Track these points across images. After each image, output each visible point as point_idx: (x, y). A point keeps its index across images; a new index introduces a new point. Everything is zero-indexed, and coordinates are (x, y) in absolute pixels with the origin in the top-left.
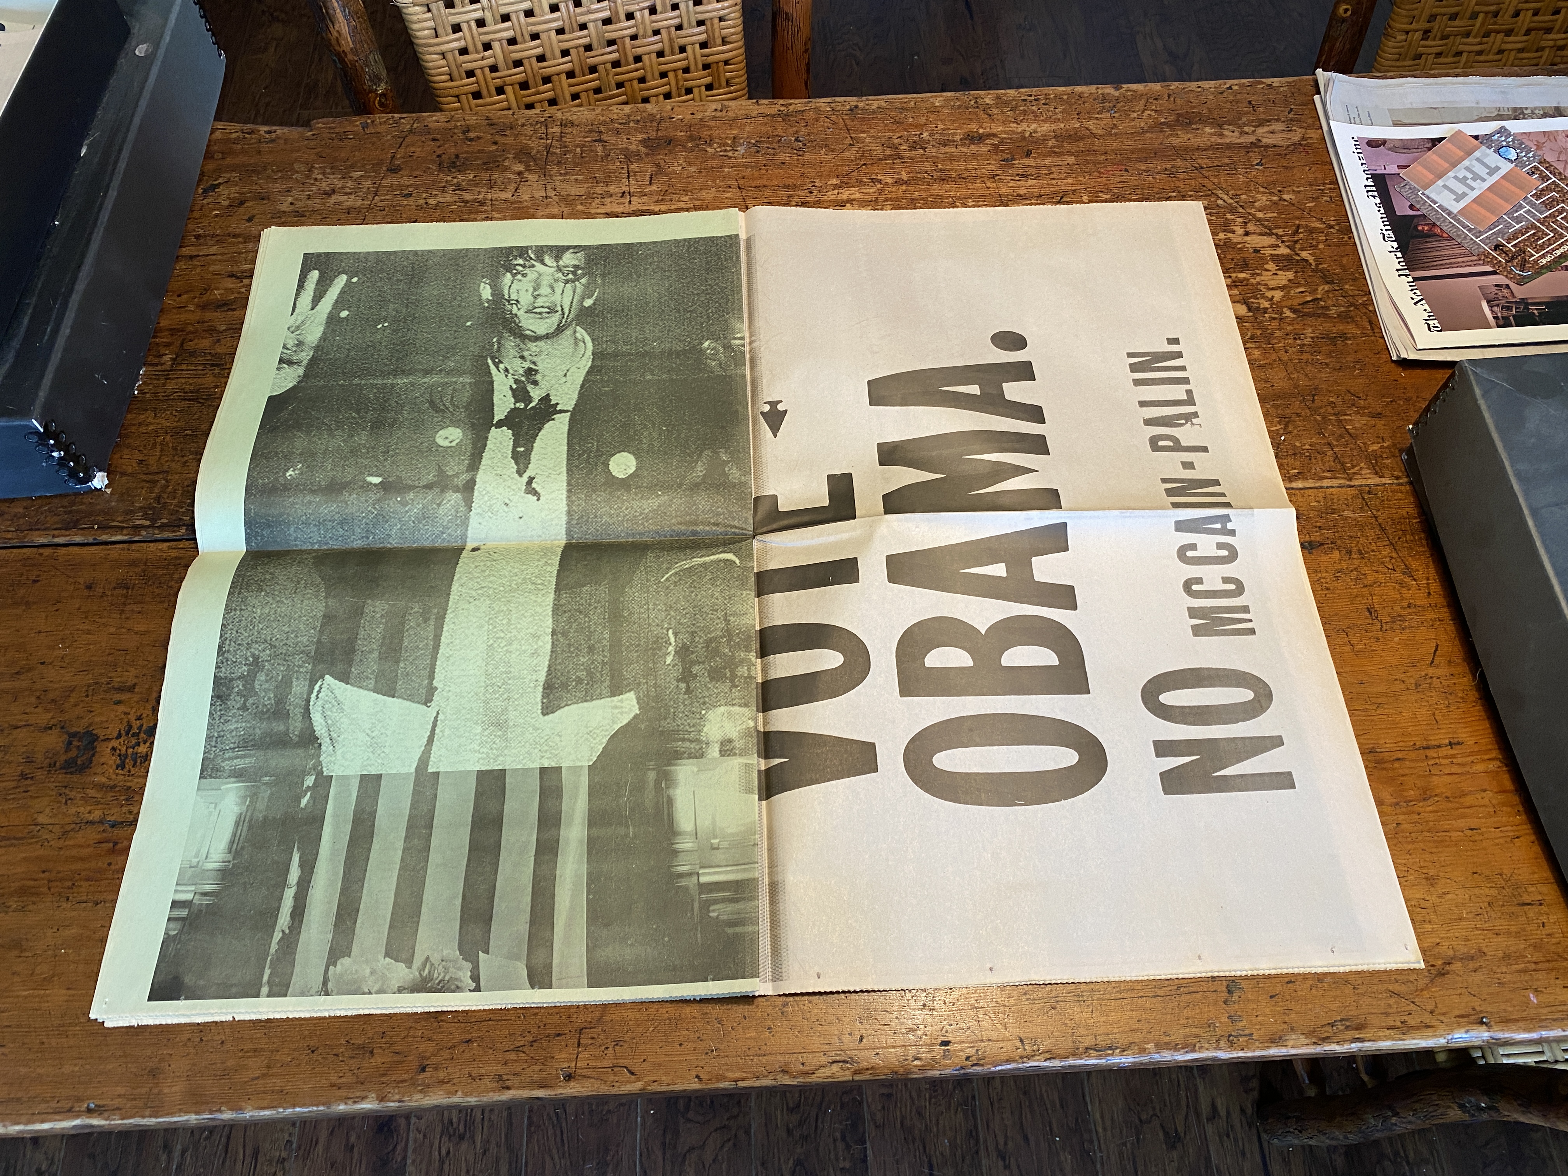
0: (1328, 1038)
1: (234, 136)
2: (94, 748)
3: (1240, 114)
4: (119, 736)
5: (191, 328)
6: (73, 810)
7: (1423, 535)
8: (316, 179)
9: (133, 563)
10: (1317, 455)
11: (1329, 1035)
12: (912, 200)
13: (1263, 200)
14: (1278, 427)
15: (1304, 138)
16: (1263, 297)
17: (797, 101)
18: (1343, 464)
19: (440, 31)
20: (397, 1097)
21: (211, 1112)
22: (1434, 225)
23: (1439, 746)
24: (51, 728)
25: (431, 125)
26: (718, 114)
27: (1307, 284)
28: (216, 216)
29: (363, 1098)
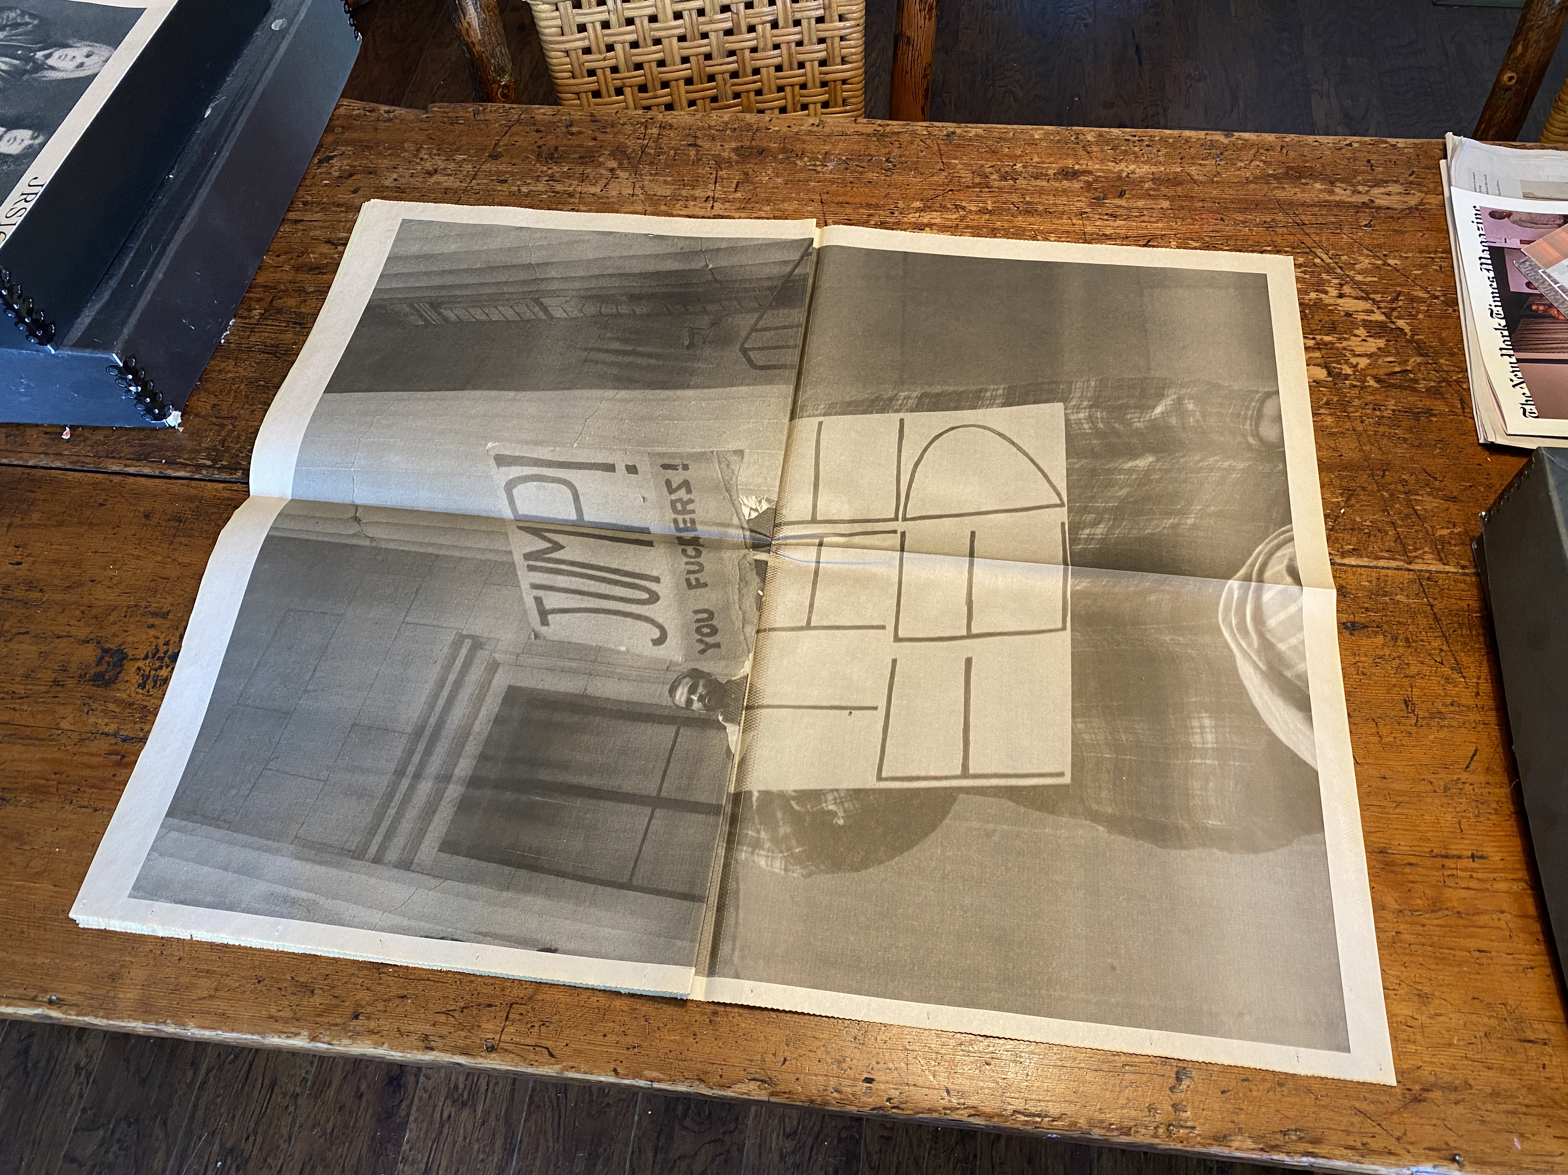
0: (1277, 1146)
1: (356, 112)
2: (121, 665)
3: (1356, 172)
4: (146, 658)
5: (282, 287)
6: (92, 720)
7: (1481, 631)
8: (422, 159)
9: (190, 499)
10: (1377, 533)
11: (1278, 1143)
12: (993, 229)
13: (1365, 262)
14: (1340, 499)
15: (1421, 203)
16: (1347, 362)
17: (895, 122)
18: (1404, 546)
19: (566, 29)
20: (327, 1039)
21: (157, 1023)
22: (1551, 306)
23: (1459, 857)
24: (88, 642)
25: (538, 117)
26: (815, 129)
27: (1398, 353)
28: (326, 185)
29: (297, 1035)
